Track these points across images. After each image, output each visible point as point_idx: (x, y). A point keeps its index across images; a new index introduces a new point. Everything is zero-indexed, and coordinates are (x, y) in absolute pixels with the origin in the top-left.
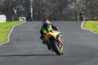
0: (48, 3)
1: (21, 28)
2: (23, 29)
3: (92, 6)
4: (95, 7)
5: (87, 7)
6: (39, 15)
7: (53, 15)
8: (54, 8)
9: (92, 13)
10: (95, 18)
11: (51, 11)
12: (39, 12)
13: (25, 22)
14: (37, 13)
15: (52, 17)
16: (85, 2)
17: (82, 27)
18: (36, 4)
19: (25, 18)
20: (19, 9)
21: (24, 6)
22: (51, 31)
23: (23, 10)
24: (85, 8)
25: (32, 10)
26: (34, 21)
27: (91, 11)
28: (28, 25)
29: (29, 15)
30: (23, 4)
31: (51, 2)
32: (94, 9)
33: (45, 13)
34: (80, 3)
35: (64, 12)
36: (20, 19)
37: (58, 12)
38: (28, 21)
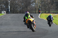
0: (19, 3)
1: (3, 17)
2: (4, 18)
3: (45, 5)
4: (47, 5)
5: (42, 5)
6: (13, 10)
7: (22, 10)
8: (23, 6)
9: (45, 9)
10: (47, 12)
11: (21, 7)
12: (14, 8)
13: (5, 14)
14: (12, 9)
15: (22, 11)
16: (41, 3)
17: (39, 17)
18: (12, 3)
19: (5, 12)
20: (2, 6)
21: (5, 5)
22: (30, 18)
23: (4, 7)
24: (41, 6)
25: (9, 7)
26: (11, 13)
27: (44, 8)
28: (7, 16)
29: (8, 10)
30: (4, 4)
31: (21, 3)
32: (46, 7)
33: (17, 9)
34: (38, 3)
35: (29, 8)
36: (2, 12)
37: (25, 8)
38: (7, 13)
